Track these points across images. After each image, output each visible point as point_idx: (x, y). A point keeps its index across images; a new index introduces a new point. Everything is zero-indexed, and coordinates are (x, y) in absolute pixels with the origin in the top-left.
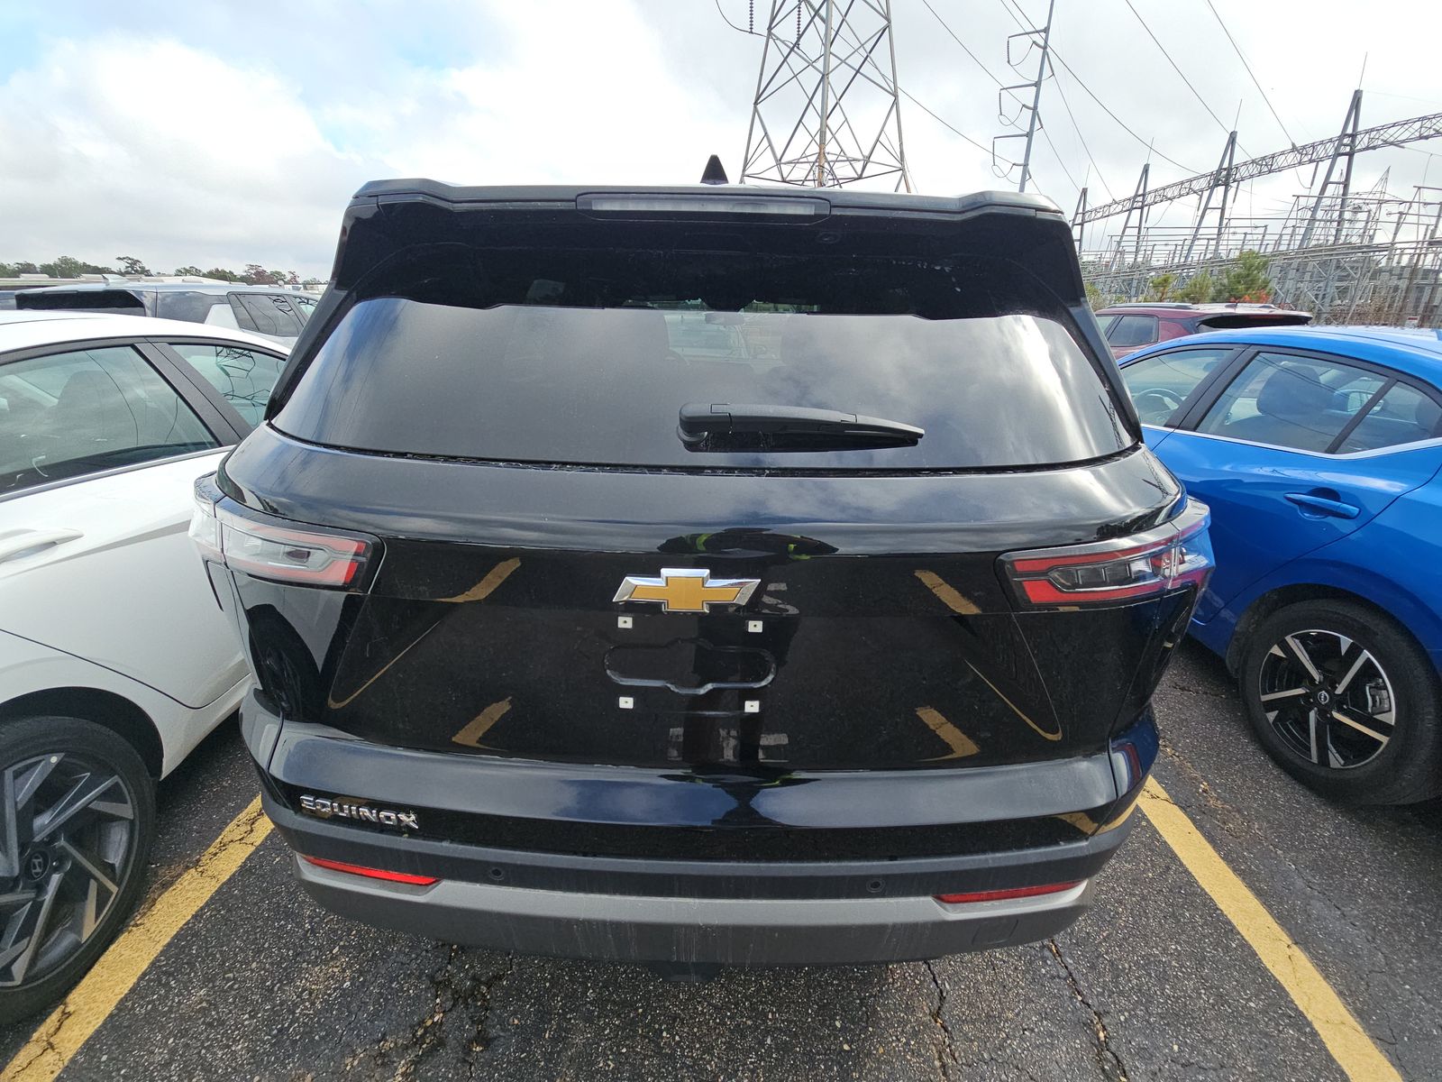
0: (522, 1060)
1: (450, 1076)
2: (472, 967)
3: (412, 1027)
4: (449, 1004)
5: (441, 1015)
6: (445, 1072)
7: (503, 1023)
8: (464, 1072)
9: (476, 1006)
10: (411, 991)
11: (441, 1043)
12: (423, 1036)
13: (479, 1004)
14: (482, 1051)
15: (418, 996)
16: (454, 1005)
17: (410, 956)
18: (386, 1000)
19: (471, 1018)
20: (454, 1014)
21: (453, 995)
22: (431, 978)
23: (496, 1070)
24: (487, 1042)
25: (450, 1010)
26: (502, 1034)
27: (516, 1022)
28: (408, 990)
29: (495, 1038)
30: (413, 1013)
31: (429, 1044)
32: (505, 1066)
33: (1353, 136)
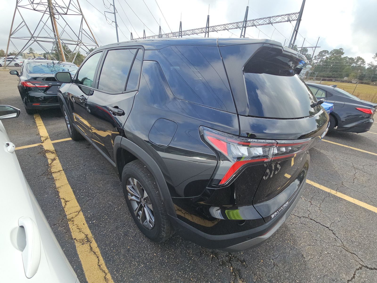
0: (252, 256)
1: (248, 272)
2: (223, 255)
3: (231, 275)
4: (230, 264)
5: (231, 267)
6: (246, 272)
7: (241, 256)
8: (248, 269)
9: (234, 259)
10: (221, 271)
11: (239, 270)
12: (235, 273)
13: (234, 258)
14: (245, 263)
15: (224, 270)
16: (231, 264)
17: (210, 267)
18: (220, 278)
19: (236, 261)
20: (233, 264)
21: (228, 262)
22: (220, 265)
23: (251, 262)
24: (244, 261)
25: (232, 265)
26: (244, 257)
27: (242, 253)
28: (220, 272)
29: (244, 259)
30: (227, 273)
31: (238, 273)
32: (251, 260)
33: (181, 32)
